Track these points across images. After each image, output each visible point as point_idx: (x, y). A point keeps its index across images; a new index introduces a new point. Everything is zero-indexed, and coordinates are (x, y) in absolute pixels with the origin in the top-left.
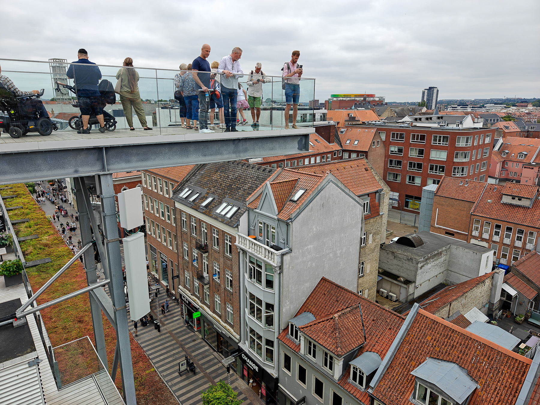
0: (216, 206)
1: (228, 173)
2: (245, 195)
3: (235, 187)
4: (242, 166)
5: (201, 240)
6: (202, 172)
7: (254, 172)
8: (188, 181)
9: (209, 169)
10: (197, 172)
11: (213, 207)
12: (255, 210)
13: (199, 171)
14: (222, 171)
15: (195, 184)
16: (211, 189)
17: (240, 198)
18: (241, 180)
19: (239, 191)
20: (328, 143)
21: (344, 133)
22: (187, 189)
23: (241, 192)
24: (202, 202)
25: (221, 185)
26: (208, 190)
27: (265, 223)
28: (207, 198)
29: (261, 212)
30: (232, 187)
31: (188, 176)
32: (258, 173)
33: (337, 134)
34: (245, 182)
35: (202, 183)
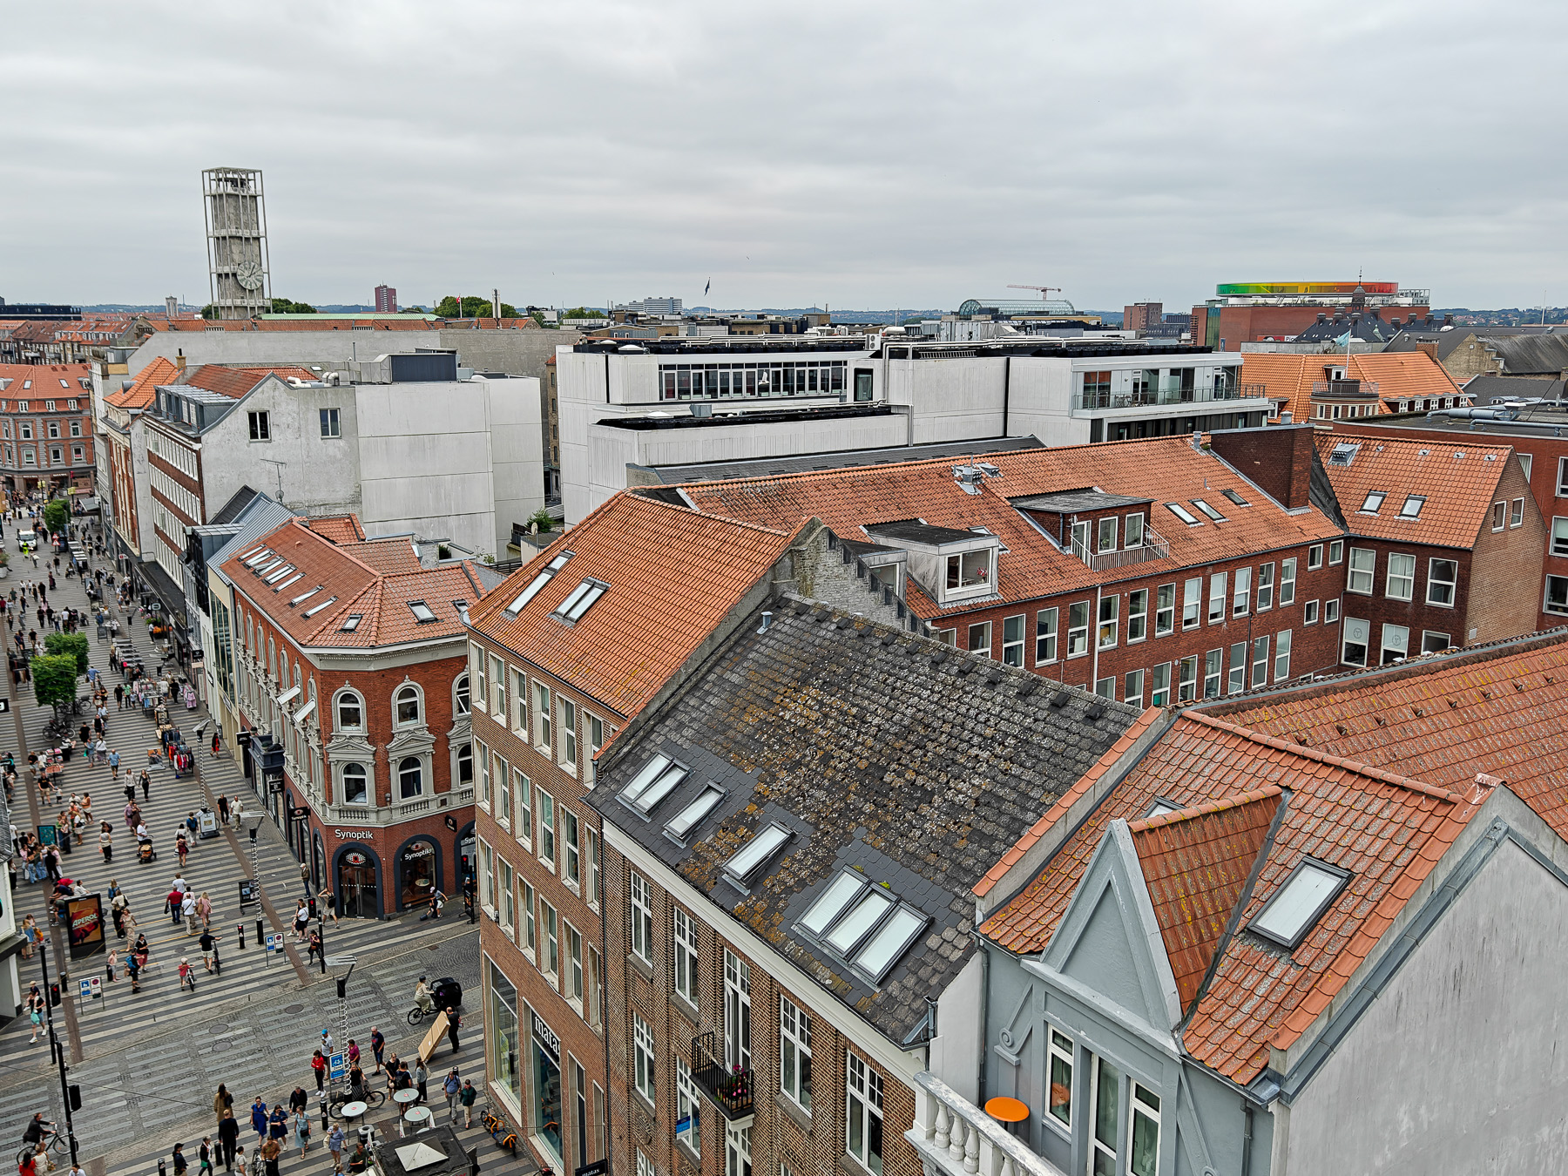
0: (802, 883)
1: (864, 698)
2: (961, 844)
3: (899, 782)
4: (935, 664)
5: (719, 1035)
6: (735, 678)
7: (1004, 706)
8: (668, 715)
9: (764, 666)
10: (709, 671)
11: (789, 890)
12: (1027, 963)
13: (718, 670)
14: (831, 684)
15: (698, 741)
16: (774, 778)
17: (932, 858)
18: (930, 746)
19: (925, 809)
20: (1282, 508)
21: (1350, 462)
22: (660, 763)
23: (933, 820)
24: (734, 850)
25: (826, 759)
26: (761, 780)
27: (1087, 1053)
28: (754, 828)
29: (1064, 981)
30: (887, 778)
31: (668, 694)
32: (1026, 716)
33: (1315, 464)
34: (954, 762)
35: (731, 733)
